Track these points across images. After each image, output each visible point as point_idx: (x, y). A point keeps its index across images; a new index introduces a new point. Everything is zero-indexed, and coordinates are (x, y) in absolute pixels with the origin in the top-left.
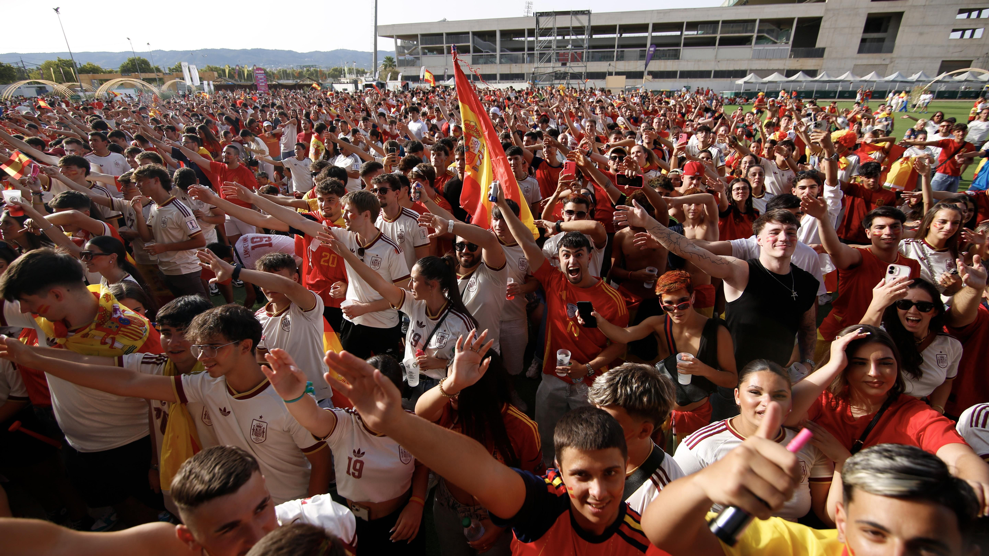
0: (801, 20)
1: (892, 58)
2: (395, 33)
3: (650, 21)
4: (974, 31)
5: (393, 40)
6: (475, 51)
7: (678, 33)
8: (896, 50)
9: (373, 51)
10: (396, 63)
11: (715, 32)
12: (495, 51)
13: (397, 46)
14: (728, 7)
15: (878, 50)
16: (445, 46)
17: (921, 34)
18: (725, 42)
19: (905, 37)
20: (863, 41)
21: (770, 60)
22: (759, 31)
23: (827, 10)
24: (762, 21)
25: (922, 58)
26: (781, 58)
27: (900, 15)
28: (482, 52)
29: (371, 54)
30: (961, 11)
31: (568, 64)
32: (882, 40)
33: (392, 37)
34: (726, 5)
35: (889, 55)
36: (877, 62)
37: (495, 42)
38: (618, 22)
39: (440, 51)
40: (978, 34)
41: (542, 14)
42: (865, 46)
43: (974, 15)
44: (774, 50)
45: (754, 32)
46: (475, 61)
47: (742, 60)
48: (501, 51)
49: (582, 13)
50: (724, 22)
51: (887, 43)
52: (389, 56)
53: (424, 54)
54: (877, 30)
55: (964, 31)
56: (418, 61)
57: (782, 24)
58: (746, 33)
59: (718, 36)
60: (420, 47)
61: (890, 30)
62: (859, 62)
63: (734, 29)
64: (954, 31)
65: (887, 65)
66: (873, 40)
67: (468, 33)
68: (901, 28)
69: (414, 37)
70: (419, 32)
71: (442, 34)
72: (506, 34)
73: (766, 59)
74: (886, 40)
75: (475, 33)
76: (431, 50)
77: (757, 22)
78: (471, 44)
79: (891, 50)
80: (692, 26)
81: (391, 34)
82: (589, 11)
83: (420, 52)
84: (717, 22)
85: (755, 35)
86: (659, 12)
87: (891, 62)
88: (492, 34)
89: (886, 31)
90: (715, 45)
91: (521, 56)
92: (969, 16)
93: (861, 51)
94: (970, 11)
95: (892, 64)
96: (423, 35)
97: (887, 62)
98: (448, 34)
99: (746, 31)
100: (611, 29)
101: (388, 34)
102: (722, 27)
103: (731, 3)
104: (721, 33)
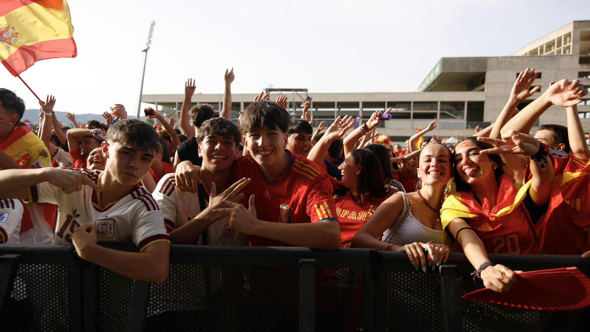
0: (470, 104)
2: (157, 101)
3: (361, 100)
7: (383, 109)
11: (409, 109)
14: (419, 93)
17: (556, 114)
18: (417, 116)
21: (452, 129)
22: (441, 110)
23: (487, 97)
24: (442, 103)
26: (460, 129)
33: (154, 103)
34: (418, 91)
37: (239, 110)
38: (336, 100)
41: (270, 90)
43: (588, 102)
44: (454, 123)
45: (437, 109)
49: (301, 90)
50: (415, 103)
55: (585, 112)
57: (457, 106)
63: (423, 108)
67: (218, 103)
69: (173, 104)
70: (177, 100)
73: (449, 129)
77: (439, 104)
80: (392, 104)
81: (153, 101)
82: (306, 89)
84: (410, 103)
85: (439, 112)
86: (366, 94)
88: (238, 105)
90: (410, 118)
92: (586, 103)
94: (585, 100)
99: (432, 110)
100: (330, 105)
101: (151, 101)
102: (414, 106)
103: (421, 90)
104: (414, 110)
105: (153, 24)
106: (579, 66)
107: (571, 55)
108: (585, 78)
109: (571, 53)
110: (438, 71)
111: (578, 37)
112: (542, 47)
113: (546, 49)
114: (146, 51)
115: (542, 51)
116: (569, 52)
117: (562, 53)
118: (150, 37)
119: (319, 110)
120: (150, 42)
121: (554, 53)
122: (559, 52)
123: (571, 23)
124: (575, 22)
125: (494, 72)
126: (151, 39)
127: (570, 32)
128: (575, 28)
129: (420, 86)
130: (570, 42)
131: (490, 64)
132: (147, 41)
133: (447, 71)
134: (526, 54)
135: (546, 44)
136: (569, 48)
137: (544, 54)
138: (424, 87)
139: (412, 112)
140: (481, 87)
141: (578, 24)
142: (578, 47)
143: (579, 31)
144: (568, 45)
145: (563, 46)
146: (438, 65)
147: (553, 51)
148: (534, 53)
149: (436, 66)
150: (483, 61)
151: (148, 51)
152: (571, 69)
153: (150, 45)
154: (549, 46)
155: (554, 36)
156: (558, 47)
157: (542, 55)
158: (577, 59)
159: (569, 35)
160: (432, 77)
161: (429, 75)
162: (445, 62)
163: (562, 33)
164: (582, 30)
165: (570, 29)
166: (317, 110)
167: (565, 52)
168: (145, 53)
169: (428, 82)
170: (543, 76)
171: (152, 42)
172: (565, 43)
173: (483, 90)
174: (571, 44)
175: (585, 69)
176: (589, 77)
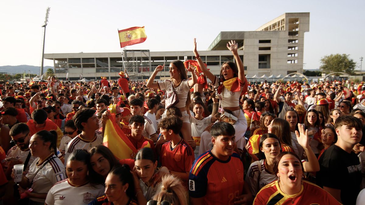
1: (271, 70)
2: (54, 58)
3: (178, 55)
4: (294, 60)
5: (53, 61)
6: (97, 67)
8: (271, 67)
9: (41, 65)
10: (54, 72)
11: (205, 60)
12: (108, 66)
13: (55, 64)
15: (266, 67)
16: (81, 64)
17: (278, 62)
19: (273, 62)
20: (259, 64)
22: (221, 60)
23: (244, 53)
24: (222, 56)
25: (281, 70)
27: (269, 55)
28: (101, 67)
29: (40, 67)
30: (289, 54)
31: (142, 72)
32: (266, 64)
33: (52, 59)
34: (208, 50)
35: (269, 69)
36: (266, 71)
37: (107, 63)
38: (164, 56)
39: (79, 66)
40: (296, 62)
41: (127, 51)
42: (261, 66)
43: (293, 55)
45: (219, 60)
46: (98, 71)
47: (217, 71)
48: (111, 67)
49: (146, 51)
50: (208, 56)
51: (268, 65)
52: (50, 68)
53: (70, 67)
54: (263, 60)
55: (291, 61)
56: (66, 71)
57: (230, 58)
58: (217, 60)
59: (206, 62)
60: (68, 64)
62: (260, 72)
63: (212, 59)
64: (288, 61)
65: (269, 73)
66: (263, 64)
67: (94, 58)
68: (271, 60)
69: (65, 60)
70: (67, 57)
71: (80, 59)
72: (112, 59)
74: (267, 64)
75: (97, 59)
76: (74, 66)
77: (220, 57)
78: (95, 63)
79: (269, 67)
81: (52, 58)
82: (149, 50)
83: (68, 67)
84: (205, 56)
85: (220, 62)
86: (181, 52)
87: (271, 72)
88: (106, 59)
89: (266, 61)
91: (121, 69)
92: (292, 56)
93: (259, 67)
94: (291, 54)
95: (271, 73)
96: (69, 59)
97: (269, 71)
98: (83, 59)
100: (161, 58)
101: (50, 58)
102: (207, 58)
103: (210, 49)
104: (207, 60)
105: (48, 10)
106: (288, 36)
107: (285, 31)
108: (291, 42)
109: (284, 30)
110: (219, 39)
111: (288, 22)
112: (270, 26)
113: (273, 27)
114: (45, 26)
115: (270, 28)
116: (284, 29)
118: (47, 17)
119: (155, 61)
120: (47, 21)
121: (276, 29)
122: (279, 29)
123: (284, 14)
124: (286, 13)
125: (248, 39)
126: (48, 19)
127: (284, 19)
128: (286, 17)
129: (209, 47)
130: (284, 24)
131: (246, 35)
132: (45, 20)
133: (224, 39)
134: (263, 30)
135: (272, 25)
136: (283, 27)
137: (272, 30)
138: (212, 48)
140: (241, 48)
141: (288, 14)
142: (288, 26)
143: (288, 18)
144: (283, 25)
145: (281, 26)
146: (219, 36)
147: (276, 28)
148: (266, 29)
149: (218, 36)
150: (242, 34)
151: (46, 26)
152: (285, 38)
153: (47, 23)
154: (274, 26)
155: (276, 21)
156: (278, 26)
157: (271, 31)
158: (287, 33)
159: (283, 20)
160: (216, 43)
161: (214, 41)
162: (223, 34)
163: (280, 19)
164: (289, 18)
165: (284, 17)
166: (153, 61)
167: (281, 29)
168: (44, 27)
169: (214, 45)
170: (272, 41)
171: (48, 21)
172: (282, 25)
173: (242, 49)
174: (285, 25)
175: (291, 38)
176: (293, 42)
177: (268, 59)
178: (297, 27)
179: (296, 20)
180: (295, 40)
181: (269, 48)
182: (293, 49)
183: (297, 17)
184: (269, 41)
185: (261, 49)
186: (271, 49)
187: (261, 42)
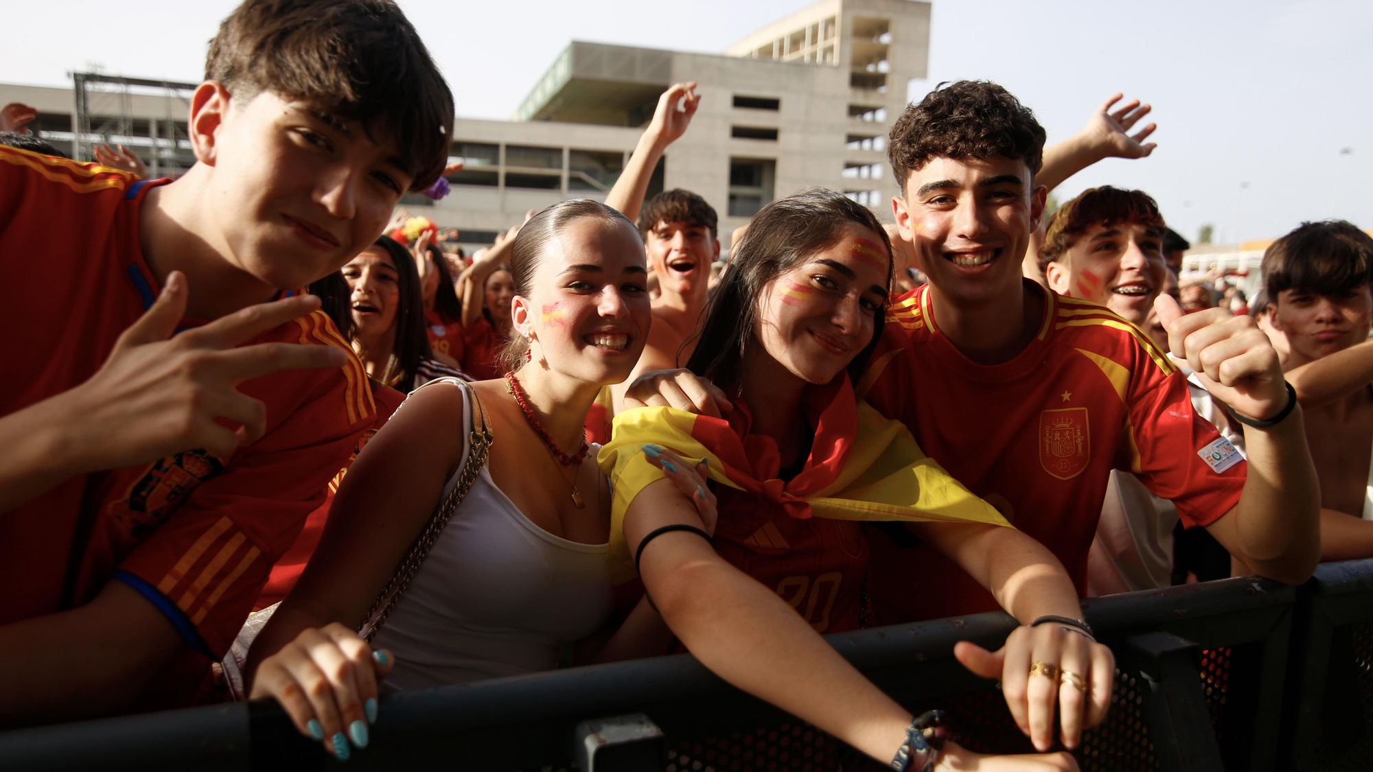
4: (869, 193)
11: (495, 161)
14: (519, 124)
18: (515, 181)
20: (732, 198)
22: (572, 169)
24: (574, 153)
27: (771, 164)
30: (849, 166)
32: (755, 198)
34: (516, 119)
40: (875, 199)
41: (92, 78)
42: (735, 206)
43: (865, 172)
45: (560, 166)
50: (509, 147)
54: (749, 183)
55: (858, 193)
57: (607, 160)
58: (549, 168)
61: (766, 184)
63: (529, 161)
66: (745, 198)
68: (778, 183)
77: (566, 153)
84: (496, 146)
85: (565, 174)
89: (759, 184)
90: (497, 185)
92: (859, 173)
93: (731, 213)
94: (859, 166)
99: (550, 166)
102: (508, 155)
103: (524, 116)
104: (507, 164)
106: (849, 91)
107: (836, 67)
108: (858, 118)
109: (835, 64)
110: (563, 73)
111: (849, 29)
112: (782, 41)
113: (790, 46)
115: (781, 50)
116: (833, 60)
117: (819, 59)
121: (803, 57)
122: (814, 56)
127: (835, 17)
128: (844, 8)
129: (521, 107)
130: (834, 36)
131: (678, 68)
133: (583, 75)
134: (752, 53)
135: (790, 35)
136: (831, 49)
137: (786, 57)
138: (532, 109)
139: (502, 169)
142: (848, 50)
143: (851, 13)
144: (829, 42)
145: (821, 44)
146: (564, 58)
147: (802, 52)
148: (766, 52)
149: (559, 60)
150: (662, 60)
152: (834, 96)
154: (796, 40)
155: (805, 22)
156: (811, 45)
157: (782, 59)
158: (845, 77)
159: (831, 22)
160: (550, 88)
161: (543, 80)
162: (581, 51)
163: (819, 16)
164: (856, 13)
165: (835, 8)
167: (824, 57)
169: (541, 99)
170: (784, 106)
172: (826, 38)
174: (836, 41)
175: (861, 98)
176: (868, 116)
177: (766, 176)
178: (882, 54)
179: (883, 27)
180: (873, 110)
181: (770, 135)
182: (866, 144)
183: (884, 15)
184: (771, 105)
185: (739, 133)
186: (782, 137)
187: (741, 102)
